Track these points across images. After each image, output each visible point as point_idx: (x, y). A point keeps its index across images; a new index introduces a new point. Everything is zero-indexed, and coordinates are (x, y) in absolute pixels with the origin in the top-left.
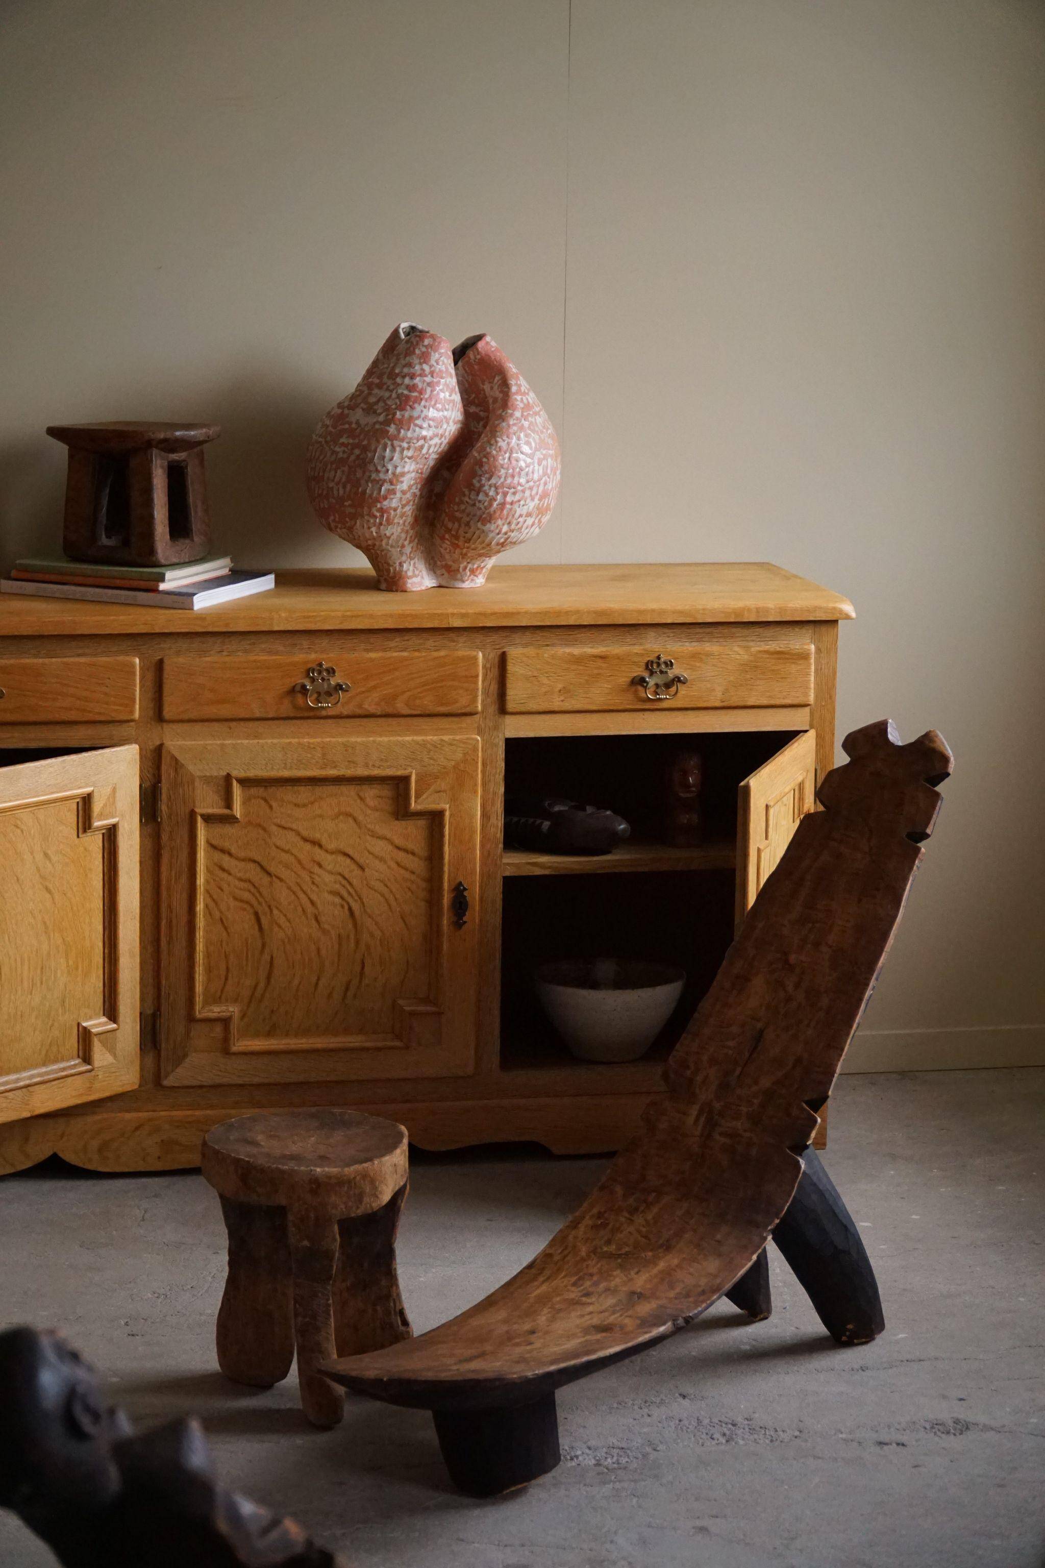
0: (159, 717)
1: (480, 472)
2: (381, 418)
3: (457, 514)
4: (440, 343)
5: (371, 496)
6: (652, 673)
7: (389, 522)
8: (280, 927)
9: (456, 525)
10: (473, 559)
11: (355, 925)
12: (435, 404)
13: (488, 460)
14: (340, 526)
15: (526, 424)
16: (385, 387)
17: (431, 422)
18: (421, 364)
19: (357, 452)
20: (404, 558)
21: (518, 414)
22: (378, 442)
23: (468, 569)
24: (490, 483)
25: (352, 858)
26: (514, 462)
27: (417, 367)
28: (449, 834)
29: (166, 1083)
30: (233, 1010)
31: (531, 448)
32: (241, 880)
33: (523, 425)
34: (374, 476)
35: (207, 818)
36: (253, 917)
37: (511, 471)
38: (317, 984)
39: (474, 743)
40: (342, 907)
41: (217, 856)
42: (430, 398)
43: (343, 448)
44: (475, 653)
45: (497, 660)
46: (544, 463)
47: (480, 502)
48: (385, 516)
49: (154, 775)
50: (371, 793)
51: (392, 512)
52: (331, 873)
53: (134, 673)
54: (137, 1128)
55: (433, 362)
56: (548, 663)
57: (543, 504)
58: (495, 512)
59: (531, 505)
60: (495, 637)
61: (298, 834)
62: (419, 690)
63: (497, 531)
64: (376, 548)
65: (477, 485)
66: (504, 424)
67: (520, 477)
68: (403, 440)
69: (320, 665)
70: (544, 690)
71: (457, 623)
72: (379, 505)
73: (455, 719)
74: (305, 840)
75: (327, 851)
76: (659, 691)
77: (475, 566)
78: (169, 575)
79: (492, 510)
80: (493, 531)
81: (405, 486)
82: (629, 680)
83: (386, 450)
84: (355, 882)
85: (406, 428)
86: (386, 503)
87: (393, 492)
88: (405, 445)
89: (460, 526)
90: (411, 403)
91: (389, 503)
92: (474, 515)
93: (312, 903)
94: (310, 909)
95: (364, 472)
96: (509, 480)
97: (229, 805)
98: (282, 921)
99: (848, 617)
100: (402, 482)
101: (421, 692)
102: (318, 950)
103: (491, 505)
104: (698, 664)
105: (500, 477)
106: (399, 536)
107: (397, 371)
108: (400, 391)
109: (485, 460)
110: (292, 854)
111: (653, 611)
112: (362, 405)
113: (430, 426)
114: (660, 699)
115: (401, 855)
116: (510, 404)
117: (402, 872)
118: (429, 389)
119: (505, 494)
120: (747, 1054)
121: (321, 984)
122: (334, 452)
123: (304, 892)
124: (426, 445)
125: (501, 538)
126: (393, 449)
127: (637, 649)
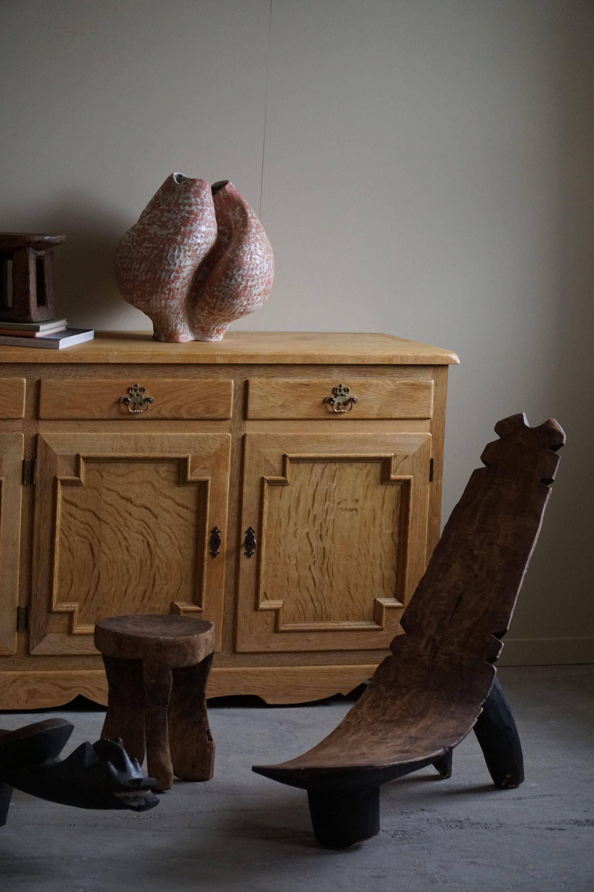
0: (37, 416)
1: (232, 267)
2: (171, 231)
3: (216, 293)
4: (205, 185)
5: (164, 280)
6: (336, 396)
7: (173, 297)
8: (104, 553)
9: (215, 300)
10: (220, 322)
11: (151, 553)
12: (205, 223)
13: (238, 258)
14: (140, 300)
15: (259, 237)
16: (173, 211)
17: (202, 234)
18: (195, 198)
19: (156, 252)
20: (178, 321)
21: (254, 231)
22: (170, 246)
23: (216, 329)
24: (239, 273)
25: (150, 510)
26: (253, 261)
27: (193, 200)
28: (211, 496)
29: (33, 652)
30: (75, 606)
31: (262, 252)
32: (82, 522)
33: (257, 237)
34: (167, 267)
35: (64, 483)
36: (89, 547)
37: (251, 266)
38: (126, 591)
39: (227, 437)
40: (143, 541)
41: (68, 506)
42: (202, 219)
43: (146, 250)
44: (229, 381)
45: (242, 385)
46: (269, 261)
47: (232, 285)
48: (172, 293)
49: (32, 454)
50: (163, 469)
51: (176, 291)
52: (137, 519)
53: (23, 388)
54: (14, 681)
55: (202, 197)
56: (273, 388)
57: (267, 288)
58: (240, 292)
59: (262, 288)
60: (242, 371)
61: (118, 494)
62: (195, 403)
63: (241, 304)
64: (161, 314)
65: (231, 275)
66: (246, 237)
67: (256, 270)
68: (186, 245)
69: (136, 386)
70: (271, 405)
71: (220, 361)
72: (168, 286)
73: (217, 422)
74: (122, 498)
75: (135, 505)
76: (340, 407)
77: (220, 327)
78: (42, 327)
79: (239, 290)
80: (238, 304)
81: (185, 275)
82: (322, 400)
83: (175, 251)
84: (152, 525)
85: (188, 238)
86: (173, 285)
87: (178, 278)
88: (187, 248)
89: (217, 301)
90: (191, 222)
91: (175, 285)
92: (228, 294)
93: (125, 538)
94: (124, 543)
95: (160, 266)
96: (250, 272)
97: (77, 474)
98: (106, 550)
99: (455, 363)
100: (184, 272)
101: (196, 405)
102: (128, 569)
103: (238, 287)
104: (364, 391)
105: (245, 270)
106: (177, 307)
107: (180, 202)
108: (183, 214)
109: (235, 259)
110: (114, 507)
111: (339, 356)
112: (157, 223)
113: (202, 237)
114: (341, 413)
115: (180, 509)
116: (248, 225)
117: (180, 519)
118: (201, 214)
119: (247, 281)
120: (454, 608)
121: (128, 591)
122: (139, 252)
123: (121, 532)
124: (199, 249)
125: (242, 309)
126: (180, 251)
127: (328, 380)
